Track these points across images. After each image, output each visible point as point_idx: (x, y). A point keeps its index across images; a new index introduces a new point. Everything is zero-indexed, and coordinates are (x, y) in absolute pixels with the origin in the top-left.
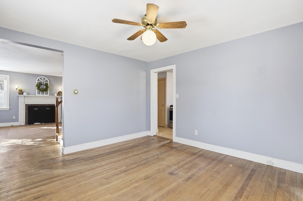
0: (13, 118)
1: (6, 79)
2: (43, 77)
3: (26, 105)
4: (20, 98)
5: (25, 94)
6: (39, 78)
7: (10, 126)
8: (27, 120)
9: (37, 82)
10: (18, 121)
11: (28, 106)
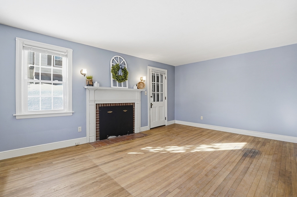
0: (79, 129)
1: (66, 56)
2: (119, 57)
3: (96, 104)
4: (87, 91)
5: (96, 85)
6: (113, 58)
7: (75, 145)
8: (98, 133)
9: (111, 64)
10: (85, 136)
11: (99, 107)
